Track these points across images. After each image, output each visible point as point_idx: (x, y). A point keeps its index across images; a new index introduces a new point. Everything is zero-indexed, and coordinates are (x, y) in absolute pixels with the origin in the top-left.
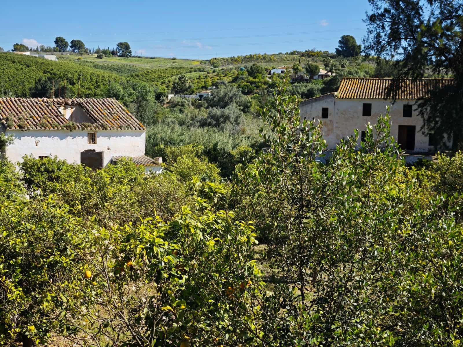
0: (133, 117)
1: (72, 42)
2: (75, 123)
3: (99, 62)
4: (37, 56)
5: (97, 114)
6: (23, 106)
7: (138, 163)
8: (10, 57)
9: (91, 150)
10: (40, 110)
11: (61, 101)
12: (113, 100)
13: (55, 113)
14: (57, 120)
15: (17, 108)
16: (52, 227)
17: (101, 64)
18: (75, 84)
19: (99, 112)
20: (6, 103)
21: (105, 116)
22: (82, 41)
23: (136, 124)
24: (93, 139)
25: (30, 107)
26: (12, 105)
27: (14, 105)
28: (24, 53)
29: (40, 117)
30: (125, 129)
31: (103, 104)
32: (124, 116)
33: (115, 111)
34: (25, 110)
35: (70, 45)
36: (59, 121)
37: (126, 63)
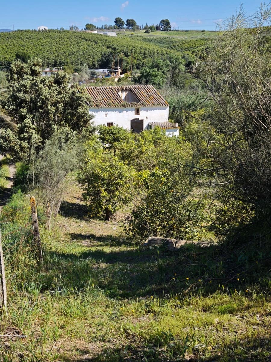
0: (162, 97)
1: (127, 21)
2: (127, 103)
3: (146, 36)
4: (102, 33)
5: (141, 96)
6: (98, 92)
7: (164, 127)
8: (84, 36)
9: (136, 119)
10: (108, 94)
11: (119, 88)
12: (150, 86)
13: (116, 96)
14: (117, 101)
15: (95, 94)
16: (117, 169)
17: (148, 38)
18: (129, 56)
19: (141, 94)
20: (89, 90)
21: (145, 98)
22: (135, 20)
23: (163, 102)
24: (137, 111)
25: (102, 93)
26: (92, 91)
27: (93, 91)
28: (93, 32)
29: (108, 99)
30: (156, 106)
31: (144, 89)
32: (156, 97)
33: (151, 93)
34: (99, 95)
35: (126, 23)
36: (118, 101)
37: (166, 36)
